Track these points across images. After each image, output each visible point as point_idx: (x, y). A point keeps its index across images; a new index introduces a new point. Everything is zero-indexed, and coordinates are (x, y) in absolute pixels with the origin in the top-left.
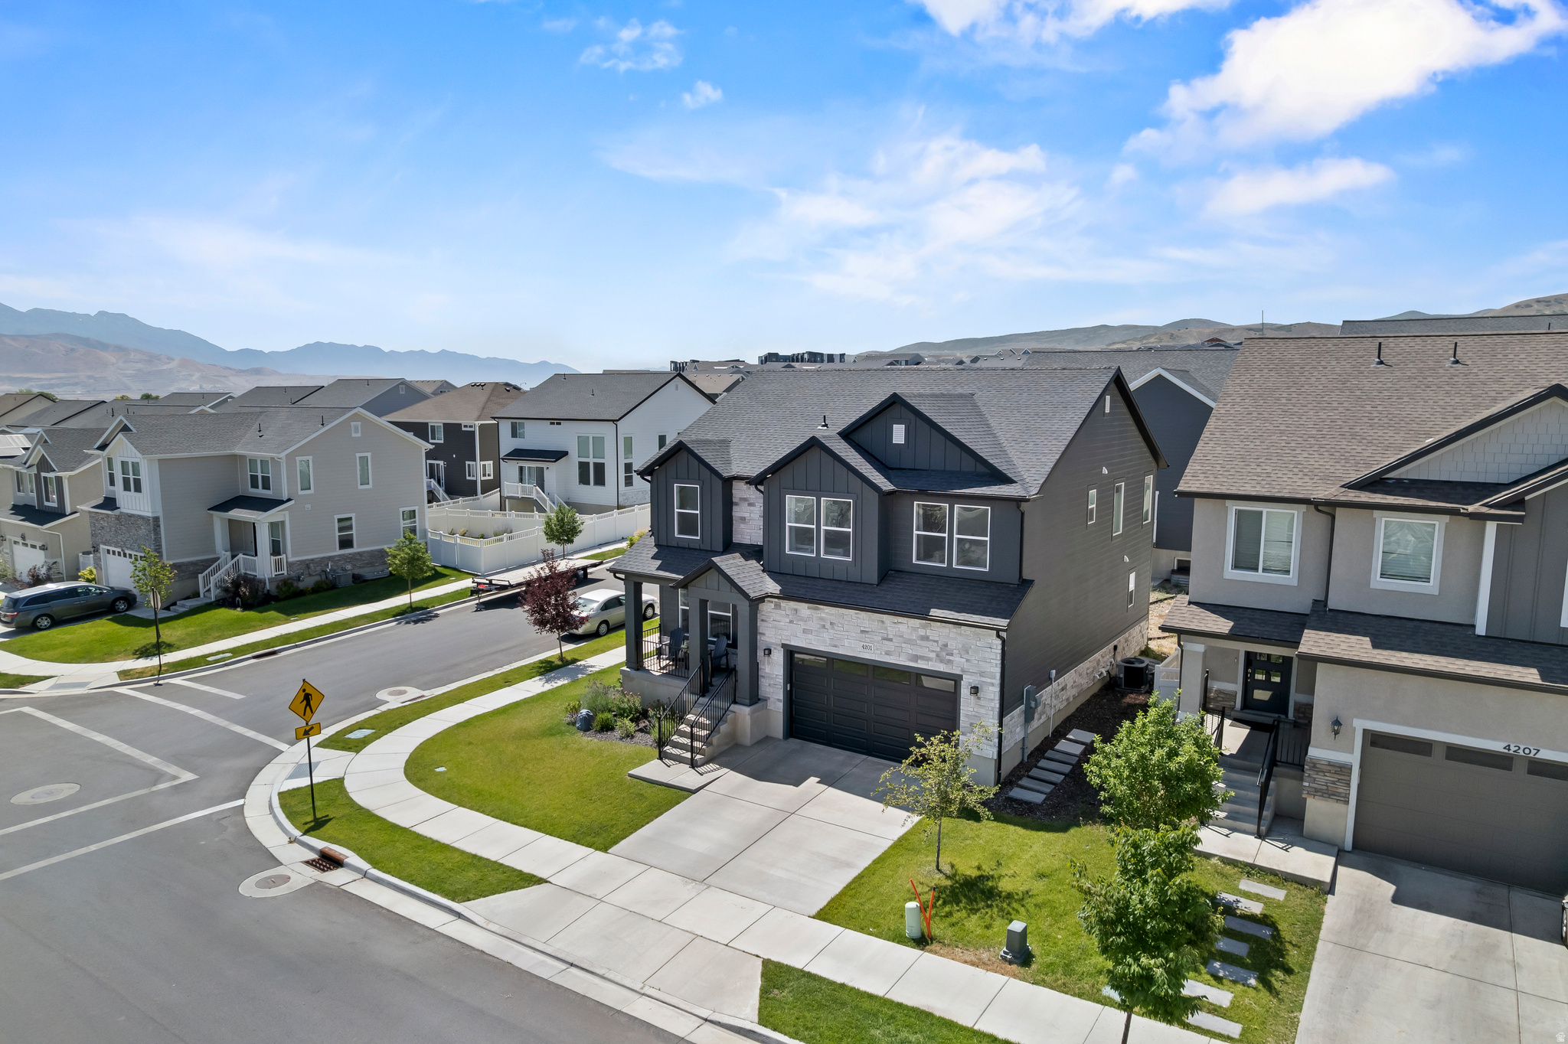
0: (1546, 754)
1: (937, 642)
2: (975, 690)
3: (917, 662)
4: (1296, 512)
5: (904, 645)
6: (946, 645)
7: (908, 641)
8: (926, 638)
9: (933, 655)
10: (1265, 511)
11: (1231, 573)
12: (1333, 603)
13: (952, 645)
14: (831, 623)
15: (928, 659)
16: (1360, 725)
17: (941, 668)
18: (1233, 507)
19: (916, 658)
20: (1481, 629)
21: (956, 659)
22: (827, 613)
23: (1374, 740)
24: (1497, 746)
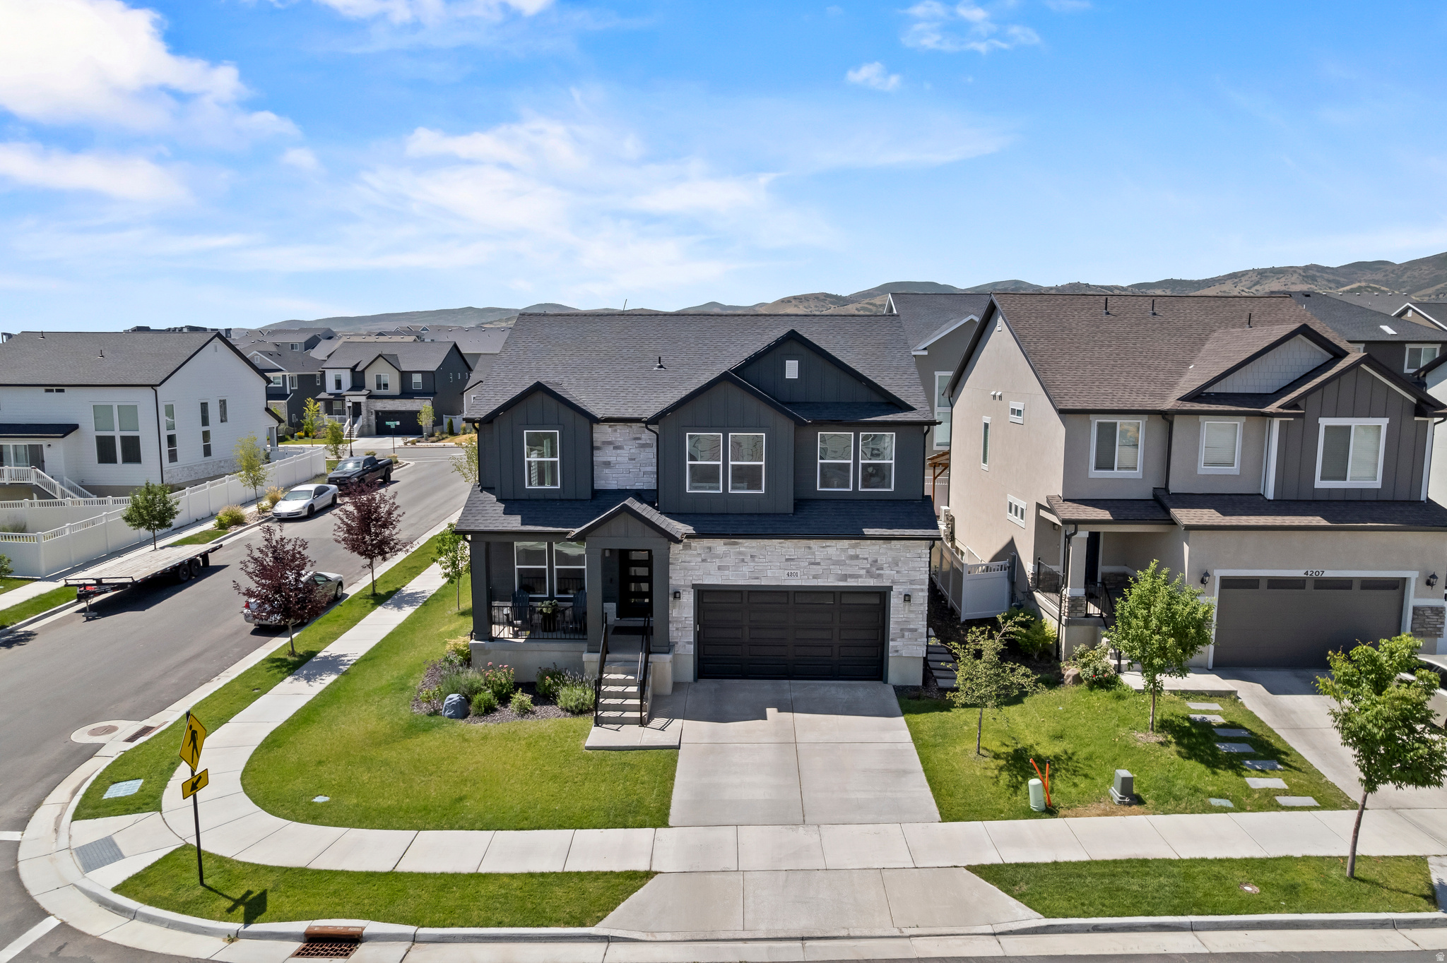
0: (1328, 574)
1: (867, 559)
2: (907, 598)
3: (846, 580)
4: (1141, 421)
5: (832, 567)
6: (876, 561)
7: (837, 563)
8: (856, 557)
9: (863, 572)
10: (1119, 422)
11: (1094, 473)
12: (1173, 488)
13: (882, 560)
14: (752, 556)
15: (860, 576)
16: (1218, 573)
17: (871, 582)
18: (1096, 420)
19: (845, 577)
20: (1270, 495)
21: (886, 572)
22: (746, 547)
23: (1227, 583)
24: (1300, 573)
